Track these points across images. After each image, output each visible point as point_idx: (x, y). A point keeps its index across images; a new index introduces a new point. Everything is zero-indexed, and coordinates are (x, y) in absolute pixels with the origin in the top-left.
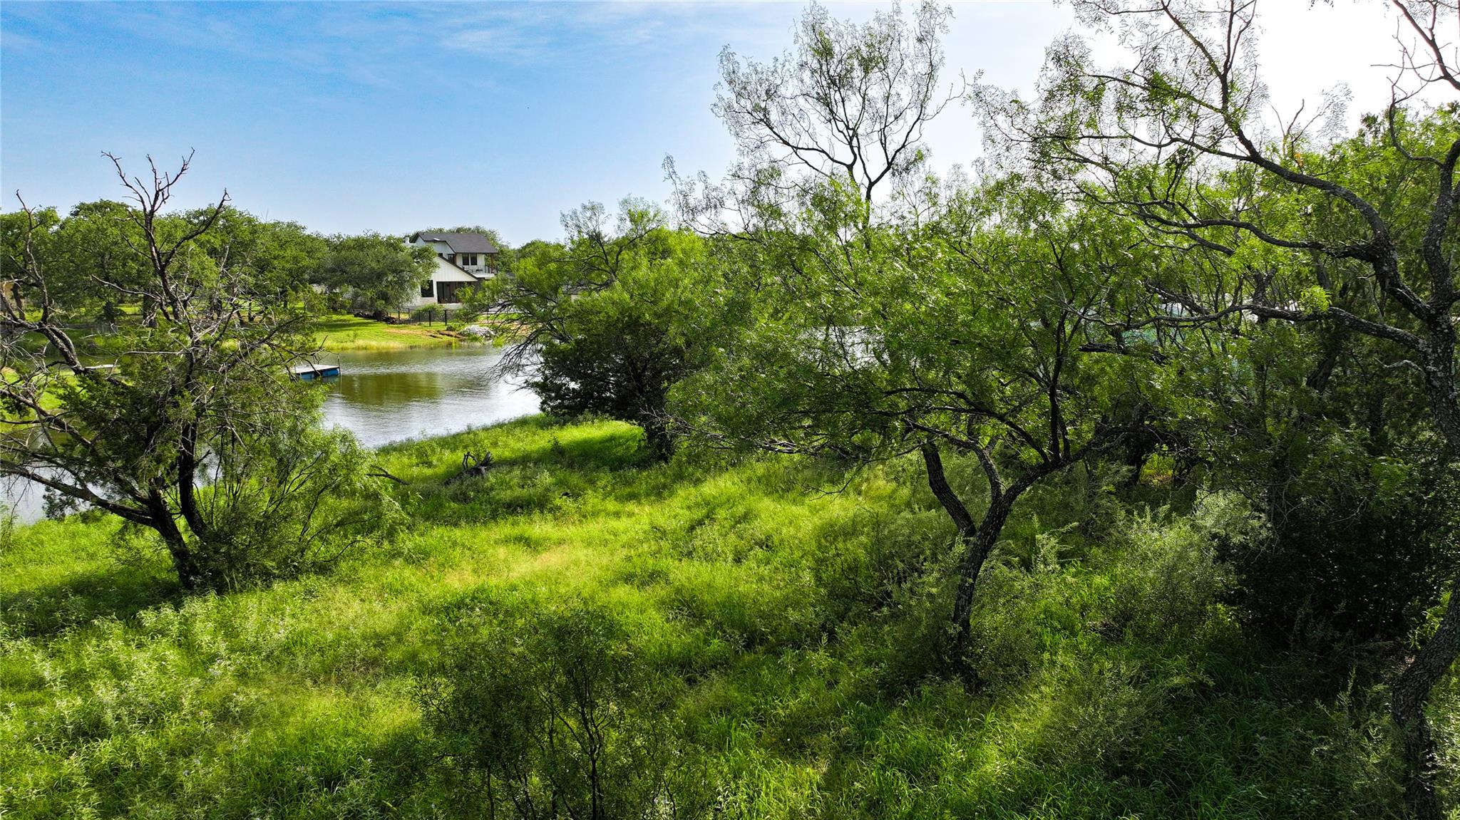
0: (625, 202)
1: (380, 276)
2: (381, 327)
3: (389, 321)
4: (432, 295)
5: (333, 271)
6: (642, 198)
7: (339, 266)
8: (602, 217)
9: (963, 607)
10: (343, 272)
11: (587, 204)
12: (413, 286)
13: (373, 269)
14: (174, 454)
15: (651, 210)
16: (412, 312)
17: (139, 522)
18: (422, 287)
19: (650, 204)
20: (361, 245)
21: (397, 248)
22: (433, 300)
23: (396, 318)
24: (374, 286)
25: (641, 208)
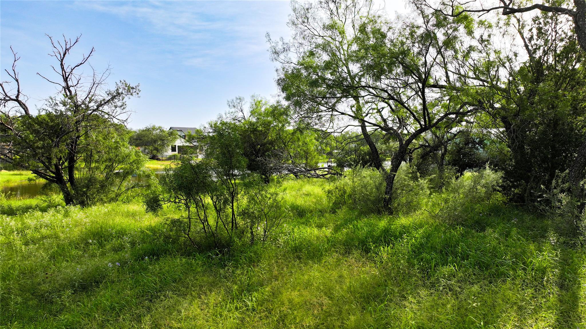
0: (253, 96)
1: (155, 141)
2: (155, 161)
3: (158, 159)
4: (176, 151)
5: (136, 139)
6: (259, 95)
7: (139, 137)
8: (243, 103)
9: (388, 192)
10: (140, 140)
11: (238, 97)
12: (168, 146)
13: (152, 138)
14: (67, 151)
15: (263, 100)
16: (168, 156)
17: (51, 181)
18: (172, 147)
19: (263, 97)
20: (148, 130)
21: (162, 131)
22: (176, 153)
23: (161, 158)
24: (153, 145)
25: (259, 100)
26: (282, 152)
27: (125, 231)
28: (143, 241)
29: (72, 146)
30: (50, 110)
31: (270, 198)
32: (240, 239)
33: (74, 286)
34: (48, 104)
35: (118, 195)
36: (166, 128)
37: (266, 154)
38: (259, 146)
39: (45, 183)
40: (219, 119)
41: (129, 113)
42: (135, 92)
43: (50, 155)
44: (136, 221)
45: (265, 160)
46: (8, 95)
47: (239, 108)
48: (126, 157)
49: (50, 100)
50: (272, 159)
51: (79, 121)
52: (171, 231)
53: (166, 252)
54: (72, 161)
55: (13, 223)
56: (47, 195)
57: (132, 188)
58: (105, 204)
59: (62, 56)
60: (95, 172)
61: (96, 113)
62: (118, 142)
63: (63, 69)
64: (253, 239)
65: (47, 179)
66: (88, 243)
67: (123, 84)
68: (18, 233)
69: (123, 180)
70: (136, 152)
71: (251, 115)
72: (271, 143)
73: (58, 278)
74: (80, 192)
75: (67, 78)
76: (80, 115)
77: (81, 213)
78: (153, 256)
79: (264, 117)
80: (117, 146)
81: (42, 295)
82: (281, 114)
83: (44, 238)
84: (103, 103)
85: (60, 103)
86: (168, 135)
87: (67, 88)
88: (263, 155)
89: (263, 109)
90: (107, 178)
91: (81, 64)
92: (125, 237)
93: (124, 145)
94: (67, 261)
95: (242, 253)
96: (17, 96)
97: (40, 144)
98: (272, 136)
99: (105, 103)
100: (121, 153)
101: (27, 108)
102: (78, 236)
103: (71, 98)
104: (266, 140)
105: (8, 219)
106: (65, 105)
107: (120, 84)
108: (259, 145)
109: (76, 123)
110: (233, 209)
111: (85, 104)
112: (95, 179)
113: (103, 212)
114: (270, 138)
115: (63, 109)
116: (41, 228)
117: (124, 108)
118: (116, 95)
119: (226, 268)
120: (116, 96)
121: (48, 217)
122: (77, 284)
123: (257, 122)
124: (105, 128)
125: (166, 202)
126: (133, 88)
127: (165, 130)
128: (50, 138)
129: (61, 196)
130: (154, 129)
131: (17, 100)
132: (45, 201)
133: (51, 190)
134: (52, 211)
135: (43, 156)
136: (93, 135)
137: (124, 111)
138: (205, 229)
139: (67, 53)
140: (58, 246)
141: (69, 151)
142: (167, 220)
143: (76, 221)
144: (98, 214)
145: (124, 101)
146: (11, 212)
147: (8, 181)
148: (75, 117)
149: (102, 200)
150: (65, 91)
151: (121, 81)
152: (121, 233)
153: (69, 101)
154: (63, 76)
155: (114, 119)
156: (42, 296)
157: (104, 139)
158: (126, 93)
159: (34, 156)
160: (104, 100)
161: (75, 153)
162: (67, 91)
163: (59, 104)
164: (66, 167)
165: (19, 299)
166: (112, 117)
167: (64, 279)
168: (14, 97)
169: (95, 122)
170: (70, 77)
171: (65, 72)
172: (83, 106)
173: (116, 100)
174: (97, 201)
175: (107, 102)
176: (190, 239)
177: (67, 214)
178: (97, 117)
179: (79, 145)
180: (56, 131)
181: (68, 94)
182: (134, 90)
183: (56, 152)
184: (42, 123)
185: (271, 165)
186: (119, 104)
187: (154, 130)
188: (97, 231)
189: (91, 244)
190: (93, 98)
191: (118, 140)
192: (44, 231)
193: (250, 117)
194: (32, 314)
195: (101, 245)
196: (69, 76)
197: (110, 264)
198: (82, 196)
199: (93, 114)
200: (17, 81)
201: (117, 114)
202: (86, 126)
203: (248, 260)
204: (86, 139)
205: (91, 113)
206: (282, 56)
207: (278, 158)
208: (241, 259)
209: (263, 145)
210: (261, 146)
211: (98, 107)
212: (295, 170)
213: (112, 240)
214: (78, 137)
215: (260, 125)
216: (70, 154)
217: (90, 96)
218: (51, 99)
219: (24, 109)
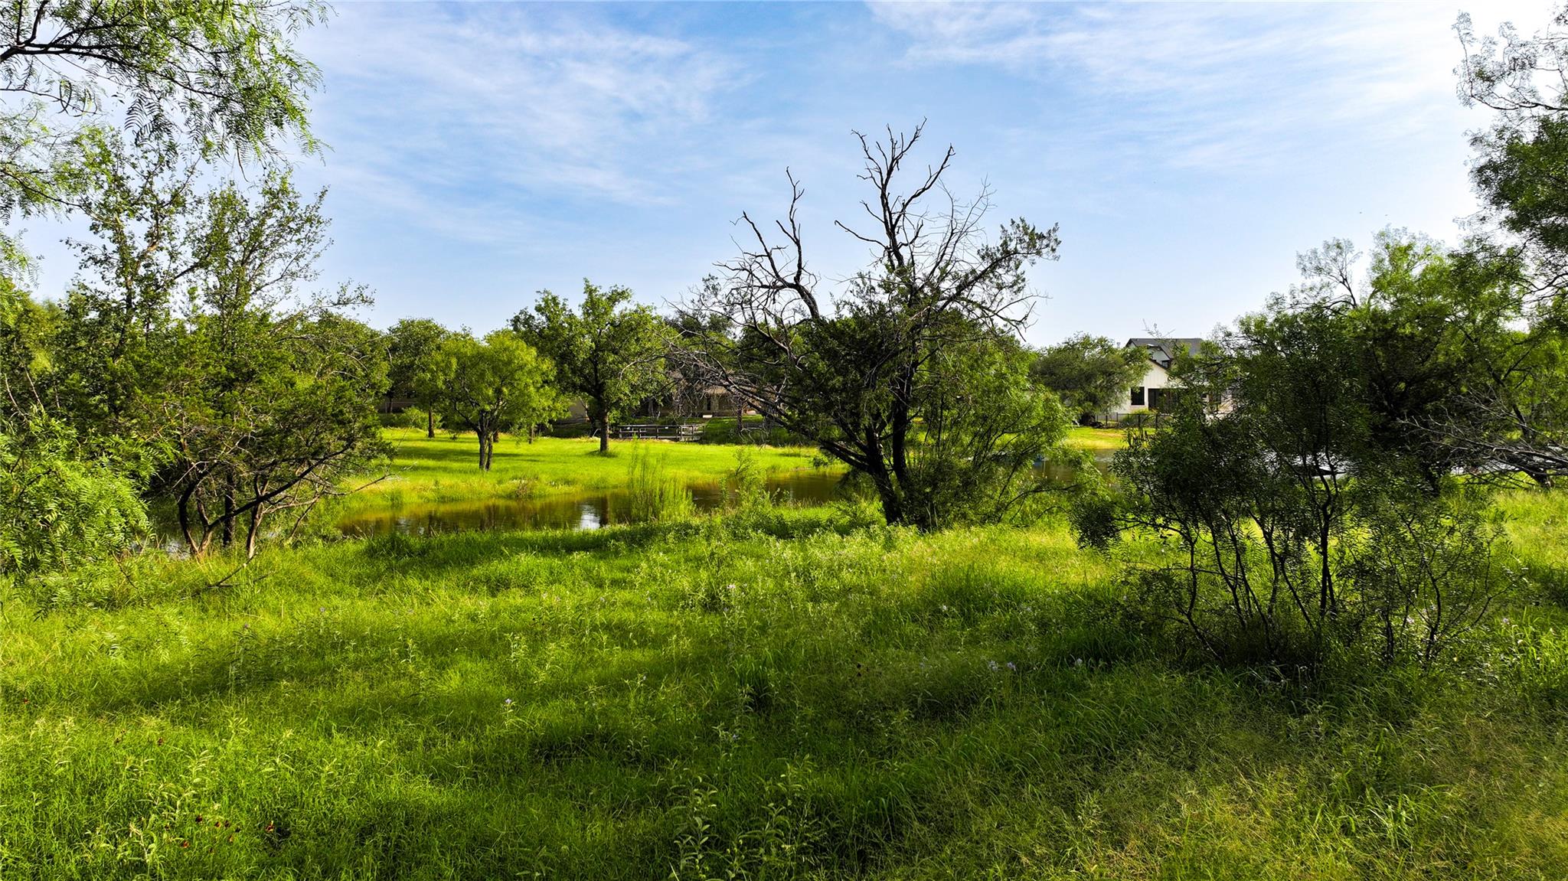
0: (1382, 235)
1: (1089, 378)
2: (1088, 431)
3: (1096, 425)
4: (1143, 404)
5: (1045, 371)
6: (1405, 228)
7: (1048, 367)
8: (1350, 256)
10: (1052, 374)
11: (1331, 242)
12: (1123, 389)
13: (1082, 370)
14: (891, 398)
15: (1418, 244)
16: (1121, 418)
17: (858, 467)
18: (1132, 393)
19: (1417, 236)
20: (1070, 348)
21: (1108, 350)
22: (1144, 408)
23: (1103, 422)
24: (1083, 388)
25: (1405, 243)
26: (1487, 402)
27: (1024, 594)
28: (1069, 621)
29: (902, 385)
30: (859, 302)
31: (1452, 530)
32: (1348, 642)
33: (914, 703)
34: (856, 289)
35: (1002, 507)
36: (1119, 340)
37: (1429, 406)
38: (1402, 385)
39: (845, 471)
40: (1270, 307)
41: (1031, 301)
42: (1047, 246)
43: (857, 406)
44: (1048, 571)
45: (1426, 425)
46: (781, 275)
47: (1335, 272)
48: (1023, 412)
49: (859, 281)
50: (1450, 423)
51: (919, 326)
52: (1143, 601)
53: (1128, 653)
54: (901, 423)
55: (788, 554)
56: (849, 499)
57: (1036, 491)
58: (973, 528)
59: (885, 177)
60: (949, 449)
61: (954, 305)
62: (1002, 376)
63: (885, 206)
64: (1390, 649)
65: (850, 461)
66: (940, 611)
67: (1018, 227)
68: (797, 576)
69: (1015, 469)
70: (1047, 400)
71: (1374, 293)
72: (1447, 373)
73: (882, 681)
74: (917, 494)
75: (893, 227)
76: (921, 310)
77: (920, 542)
78: (1097, 661)
79: (1419, 296)
80: (1001, 386)
81: (851, 712)
82: (1490, 277)
83: (847, 590)
84: (971, 278)
85: (879, 286)
86: (1122, 360)
87: (894, 249)
88: (1417, 410)
89: (1417, 272)
90: (977, 465)
91: (924, 189)
92: (1023, 605)
93: (1017, 383)
94: (897, 647)
95: (1354, 683)
96: (797, 278)
97: (837, 381)
98: (1449, 350)
99: (976, 279)
100: (1010, 401)
101: (814, 302)
102: (918, 594)
103: (901, 272)
104: (1427, 364)
105: (779, 544)
106: (888, 291)
107: (1010, 230)
108: (1401, 379)
109: (912, 330)
110: (1325, 553)
111: (931, 285)
112: (951, 467)
113: (968, 544)
114: (1441, 358)
115: (882, 297)
116: (840, 569)
117: (1019, 290)
118: (1001, 258)
119: (1307, 718)
120: (1001, 260)
121: (855, 546)
122: (919, 699)
123: (1395, 313)
124: (975, 340)
125: (1132, 524)
126: (1041, 237)
127: (1115, 346)
128: (858, 368)
129: (878, 504)
130: (1086, 343)
131: (797, 286)
132: (846, 512)
133: (857, 487)
134: (859, 536)
135: (843, 409)
136: (949, 358)
137: (1020, 296)
138: (1237, 604)
139: (895, 168)
140: (876, 611)
141: (895, 396)
142: (1130, 574)
143: (911, 560)
144: (957, 548)
145: (1019, 271)
146: (783, 532)
147: (774, 468)
148: (911, 316)
149: (964, 516)
150: (889, 256)
151: (1013, 222)
152: (1013, 597)
153: (898, 279)
154: (886, 222)
155: (996, 319)
156: (851, 714)
157: (972, 367)
158: (1025, 251)
159: (827, 408)
160: (973, 271)
161: (908, 401)
162: (894, 257)
163: (878, 289)
164: (887, 436)
165: (810, 711)
166: (991, 314)
167: (894, 684)
168: (791, 280)
169: (953, 328)
170: (900, 223)
171: (890, 214)
172: (926, 290)
173: (1000, 271)
174: (954, 520)
175: (980, 276)
176: (1195, 628)
177: (889, 544)
178: (957, 313)
179: (915, 383)
180: (870, 351)
181: (896, 263)
182: (1045, 242)
183: (870, 400)
184: (843, 333)
185: (1446, 441)
186: (1008, 279)
187: (1086, 348)
188: (958, 586)
189: (946, 616)
190: (949, 268)
191: (1004, 370)
192: (847, 576)
193: (1371, 297)
194: (833, 746)
195: (969, 620)
196: (897, 220)
197: (993, 662)
198: (922, 504)
199: (948, 307)
200: (797, 243)
201: (1005, 303)
202: (932, 339)
203: (1374, 705)
204: (931, 369)
205: (945, 306)
206: (1502, 88)
207: (1474, 420)
208: (1352, 700)
209: (1416, 380)
210: (1409, 384)
211: (960, 289)
212: (1537, 459)
213: (993, 610)
214: (916, 364)
215: (1409, 320)
216: (896, 404)
217: (942, 264)
218: (862, 277)
219: (809, 304)
